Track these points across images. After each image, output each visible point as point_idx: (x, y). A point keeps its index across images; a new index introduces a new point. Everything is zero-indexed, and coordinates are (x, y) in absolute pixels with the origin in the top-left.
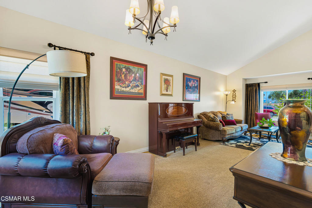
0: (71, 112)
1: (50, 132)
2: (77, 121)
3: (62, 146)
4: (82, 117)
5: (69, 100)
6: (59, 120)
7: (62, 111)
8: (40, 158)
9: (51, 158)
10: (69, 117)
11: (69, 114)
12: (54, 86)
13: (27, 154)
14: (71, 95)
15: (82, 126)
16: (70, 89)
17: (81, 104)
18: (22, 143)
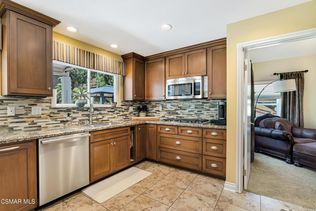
0: (288, 112)
1: (274, 120)
2: (292, 118)
3: (279, 126)
4: (297, 116)
5: (287, 104)
6: (280, 116)
7: (282, 111)
8: (269, 129)
9: (273, 130)
10: (287, 115)
11: (287, 113)
12: (278, 97)
13: (263, 128)
14: (288, 101)
15: (296, 121)
16: (288, 97)
17: (296, 107)
18: (262, 123)
